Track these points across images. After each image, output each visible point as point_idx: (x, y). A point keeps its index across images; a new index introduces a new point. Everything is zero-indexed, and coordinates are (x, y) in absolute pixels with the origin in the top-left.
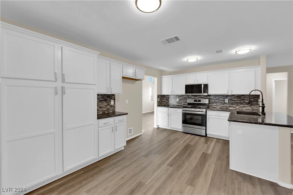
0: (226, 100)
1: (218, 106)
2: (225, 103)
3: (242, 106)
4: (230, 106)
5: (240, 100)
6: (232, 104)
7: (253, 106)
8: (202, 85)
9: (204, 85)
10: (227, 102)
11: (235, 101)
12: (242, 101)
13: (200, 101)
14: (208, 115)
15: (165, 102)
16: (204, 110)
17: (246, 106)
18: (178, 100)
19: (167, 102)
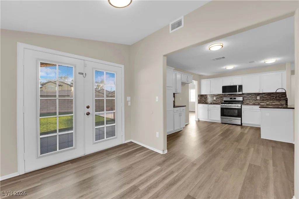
0: (258, 97)
1: (251, 102)
2: (257, 100)
3: (272, 101)
4: (261, 102)
5: (270, 97)
6: (263, 100)
7: (281, 102)
8: (237, 86)
9: (239, 86)
10: (259, 99)
11: (265, 98)
12: (272, 98)
13: (235, 99)
14: (243, 109)
15: (203, 100)
16: (240, 105)
17: (276, 101)
18: (215, 98)
19: (205, 100)
